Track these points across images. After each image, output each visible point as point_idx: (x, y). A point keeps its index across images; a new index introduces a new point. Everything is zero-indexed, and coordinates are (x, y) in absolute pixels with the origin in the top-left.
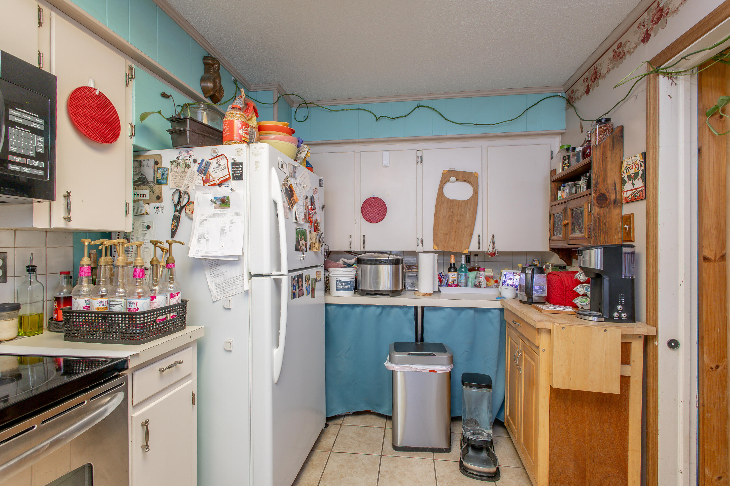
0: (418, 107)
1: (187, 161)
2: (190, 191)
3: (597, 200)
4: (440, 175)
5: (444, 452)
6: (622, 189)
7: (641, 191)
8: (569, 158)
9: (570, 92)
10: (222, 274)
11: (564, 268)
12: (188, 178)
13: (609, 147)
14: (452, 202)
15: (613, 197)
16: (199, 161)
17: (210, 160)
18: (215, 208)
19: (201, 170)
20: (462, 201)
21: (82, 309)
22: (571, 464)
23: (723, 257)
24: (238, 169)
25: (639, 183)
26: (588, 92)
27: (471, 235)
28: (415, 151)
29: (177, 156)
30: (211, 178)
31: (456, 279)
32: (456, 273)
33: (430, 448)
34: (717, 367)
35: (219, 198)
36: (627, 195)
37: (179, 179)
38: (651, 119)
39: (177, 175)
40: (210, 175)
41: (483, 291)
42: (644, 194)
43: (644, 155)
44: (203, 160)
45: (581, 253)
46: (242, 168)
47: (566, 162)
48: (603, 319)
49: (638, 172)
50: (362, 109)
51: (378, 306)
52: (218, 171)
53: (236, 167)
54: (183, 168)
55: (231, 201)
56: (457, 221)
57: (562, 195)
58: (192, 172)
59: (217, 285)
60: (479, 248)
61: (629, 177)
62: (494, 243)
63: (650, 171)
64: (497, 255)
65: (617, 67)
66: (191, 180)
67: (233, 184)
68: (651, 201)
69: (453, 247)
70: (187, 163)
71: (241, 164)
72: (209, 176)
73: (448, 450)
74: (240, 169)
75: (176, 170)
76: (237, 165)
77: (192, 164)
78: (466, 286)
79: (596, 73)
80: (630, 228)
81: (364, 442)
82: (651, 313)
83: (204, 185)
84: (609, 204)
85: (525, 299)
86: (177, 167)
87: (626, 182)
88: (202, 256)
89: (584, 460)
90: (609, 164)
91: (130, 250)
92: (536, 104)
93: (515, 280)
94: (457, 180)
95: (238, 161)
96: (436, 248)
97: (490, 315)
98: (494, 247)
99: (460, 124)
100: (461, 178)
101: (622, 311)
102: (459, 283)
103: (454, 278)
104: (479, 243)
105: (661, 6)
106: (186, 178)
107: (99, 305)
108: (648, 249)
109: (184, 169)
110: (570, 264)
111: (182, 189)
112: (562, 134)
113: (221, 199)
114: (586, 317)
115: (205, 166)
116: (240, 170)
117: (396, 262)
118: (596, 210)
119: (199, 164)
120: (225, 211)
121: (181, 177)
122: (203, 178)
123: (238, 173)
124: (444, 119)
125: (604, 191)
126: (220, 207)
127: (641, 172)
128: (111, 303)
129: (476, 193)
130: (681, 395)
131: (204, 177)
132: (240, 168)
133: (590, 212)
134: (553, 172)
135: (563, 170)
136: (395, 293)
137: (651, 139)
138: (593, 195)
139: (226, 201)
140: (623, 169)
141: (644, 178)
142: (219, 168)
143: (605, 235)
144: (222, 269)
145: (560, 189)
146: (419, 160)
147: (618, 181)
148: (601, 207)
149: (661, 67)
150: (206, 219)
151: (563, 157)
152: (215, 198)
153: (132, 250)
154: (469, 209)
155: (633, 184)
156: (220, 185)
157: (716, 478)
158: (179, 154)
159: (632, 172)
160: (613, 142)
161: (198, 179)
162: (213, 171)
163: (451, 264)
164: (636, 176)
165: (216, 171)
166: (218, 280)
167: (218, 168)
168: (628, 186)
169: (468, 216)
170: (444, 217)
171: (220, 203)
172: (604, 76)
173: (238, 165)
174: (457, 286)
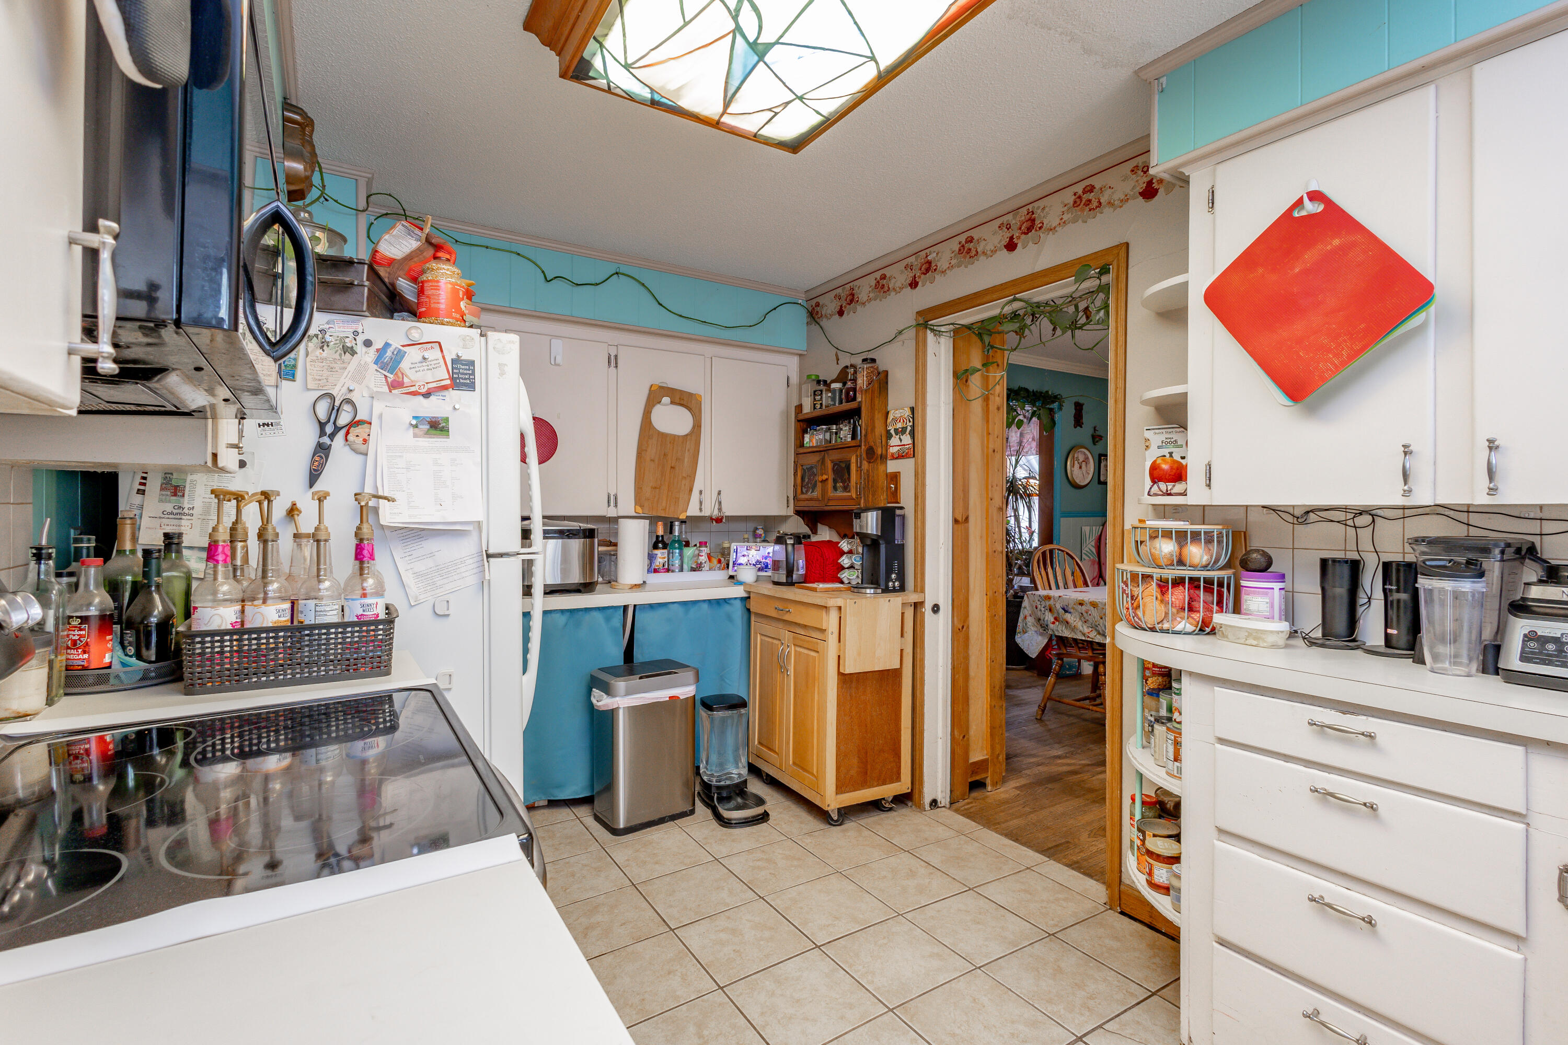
0: (617, 273)
1: (347, 340)
2: (354, 397)
3: (867, 454)
4: (646, 392)
5: (688, 815)
6: (887, 443)
7: (909, 449)
8: (822, 394)
9: (813, 302)
10: (432, 555)
11: (809, 537)
12: (350, 374)
13: (876, 394)
14: (663, 436)
15: (879, 452)
16: (379, 344)
17: (403, 346)
18: (415, 436)
19: (382, 362)
20: (679, 436)
21: (230, 627)
22: (855, 761)
23: (967, 520)
24: (465, 372)
25: (907, 439)
26: (841, 313)
27: (691, 490)
28: (606, 345)
29: (321, 327)
30: (406, 380)
31: (666, 560)
32: (666, 551)
33: (669, 816)
34: (963, 627)
35: (424, 418)
36: (893, 450)
37: (326, 373)
38: (920, 374)
39: (324, 364)
40: (403, 374)
41: (704, 576)
42: (912, 452)
43: (912, 410)
44: (387, 345)
45: (858, 516)
46: (474, 371)
47: (818, 398)
48: (879, 591)
49: (906, 427)
50: (519, 254)
51: (563, 611)
52: (422, 368)
53: (463, 367)
54: (338, 353)
55: (452, 426)
56: (672, 467)
57: (811, 441)
58: (362, 363)
59: (417, 575)
60: (701, 510)
61: (896, 431)
62: (720, 503)
63: (918, 429)
64: (724, 520)
65: (881, 300)
66: (359, 376)
67: (454, 395)
68: (920, 461)
69: (664, 510)
70: (349, 345)
71: (472, 363)
72: (400, 375)
73: (692, 812)
74: (471, 372)
75: (321, 354)
76: (463, 365)
77: (360, 348)
78: (681, 570)
79: (853, 295)
80: (896, 488)
81: (560, 844)
82: (919, 580)
83: (390, 392)
84: (876, 459)
85: (783, 579)
86: (322, 348)
87: (892, 436)
88: (403, 523)
89: (866, 753)
90: (876, 412)
91: (186, 511)
92: (775, 309)
93: (750, 556)
94: (672, 403)
95: (465, 356)
96: (639, 510)
97: (727, 608)
98: (720, 509)
99: (680, 316)
100: (677, 400)
101: (896, 580)
102: (670, 566)
103: (664, 558)
104: (701, 503)
105: (929, 258)
106: (346, 373)
107: (279, 617)
108: (916, 511)
109: (340, 355)
110: (815, 532)
111: (339, 393)
112: (800, 355)
113: (429, 420)
114: (863, 591)
115: (394, 357)
116: (470, 374)
117: (590, 534)
118: (865, 465)
119: (378, 350)
120: (437, 442)
121: (331, 369)
122: (386, 377)
123: (465, 379)
124: (657, 304)
125: (872, 444)
126: (427, 434)
127: (909, 428)
128: (318, 609)
129: (697, 426)
130: (941, 661)
131: (391, 377)
132: (469, 370)
133: (859, 468)
134: (799, 408)
135: (815, 408)
136: (586, 587)
137: (920, 396)
138: (863, 447)
139: (441, 426)
140: (889, 420)
141: (913, 434)
142: (424, 364)
143: (873, 495)
144: (431, 545)
145: (807, 432)
146: (613, 361)
147: (884, 433)
148: (870, 462)
149: (930, 323)
150: (400, 454)
151: (815, 392)
152: (414, 418)
153: (191, 512)
154: (689, 450)
155: (901, 440)
156: (427, 395)
157: (961, 737)
158: (328, 323)
159: (899, 425)
160: (880, 388)
161: (375, 380)
162: (410, 368)
163: (657, 537)
164: (903, 430)
165: (417, 369)
166: (421, 566)
167: (421, 364)
168: (894, 441)
169: (686, 460)
170: (652, 460)
171: (428, 427)
172: (864, 304)
173: (466, 365)
174: (668, 570)
